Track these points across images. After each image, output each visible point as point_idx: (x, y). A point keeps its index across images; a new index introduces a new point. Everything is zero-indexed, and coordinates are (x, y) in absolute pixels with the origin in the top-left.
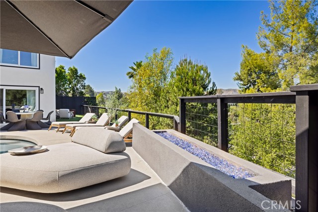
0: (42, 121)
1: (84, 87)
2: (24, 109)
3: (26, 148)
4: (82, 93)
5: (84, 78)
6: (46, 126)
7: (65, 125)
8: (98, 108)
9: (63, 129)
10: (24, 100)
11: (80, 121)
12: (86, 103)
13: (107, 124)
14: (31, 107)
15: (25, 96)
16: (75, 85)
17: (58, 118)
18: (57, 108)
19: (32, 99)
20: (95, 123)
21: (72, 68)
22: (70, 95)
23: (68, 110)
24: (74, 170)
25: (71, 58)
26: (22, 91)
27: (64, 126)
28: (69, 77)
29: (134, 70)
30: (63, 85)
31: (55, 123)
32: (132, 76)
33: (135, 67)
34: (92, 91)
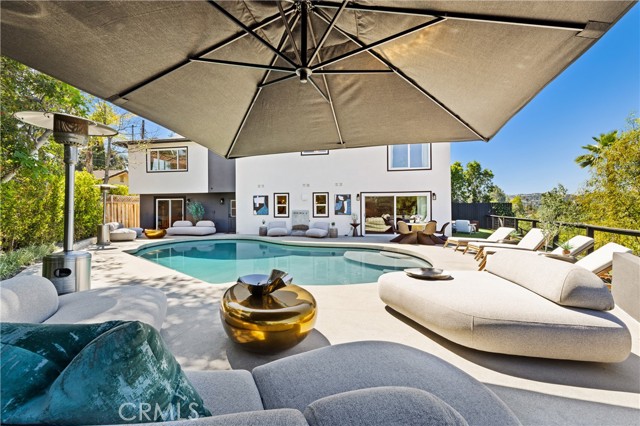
0: (435, 234)
1: (491, 189)
2: (414, 219)
3: (423, 269)
4: (487, 198)
5: (492, 176)
6: (441, 241)
7: (467, 242)
8: (517, 220)
9: (464, 248)
10: (414, 208)
11: (489, 239)
12: (494, 212)
13: (541, 247)
14: (422, 217)
15: (414, 203)
16: (477, 187)
17: (455, 232)
18: (453, 219)
19: (423, 206)
20: (516, 243)
21: (473, 163)
22: (470, 201)
23: (468, 222)
24: (500, 322)
25: (488, 140)
26: (411, 197)
27: (465, 244)
28: (467, 177)
29: (596, 150)
30: (460, 188)
31: (451, 239)
32: (589, 162)
33: (597, 145)
34: (501, 195)
